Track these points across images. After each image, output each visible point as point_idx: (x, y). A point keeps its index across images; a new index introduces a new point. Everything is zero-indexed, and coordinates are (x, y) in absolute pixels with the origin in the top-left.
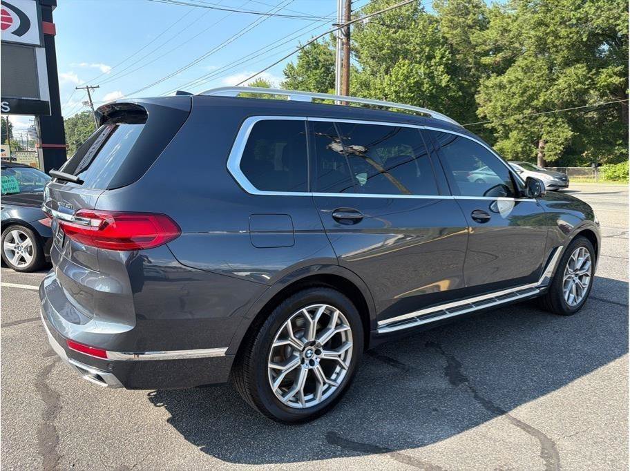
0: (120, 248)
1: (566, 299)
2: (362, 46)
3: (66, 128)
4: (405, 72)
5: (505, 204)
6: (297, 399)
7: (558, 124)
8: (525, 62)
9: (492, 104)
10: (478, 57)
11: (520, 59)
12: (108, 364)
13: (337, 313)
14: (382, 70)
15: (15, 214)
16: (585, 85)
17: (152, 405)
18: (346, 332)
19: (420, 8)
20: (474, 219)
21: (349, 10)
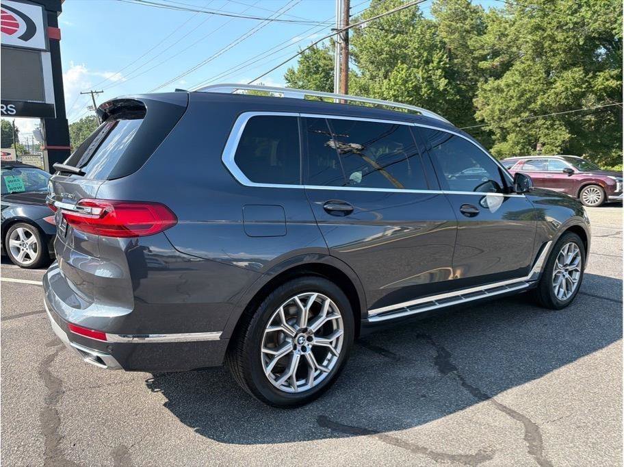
0: (120, 235)
1: (556, 293)
2: (361, 51)
3: (70, 132)
4: (404, 76)
5: (494, 199)
6: (289, 383)
7: (555, 127)
8: (523, 66)
9: (490, 107)
10: (476, 62)
11: (518, 63)
12: (108, 346)
13: (328, 301)
14: (381, 74)
15: (21, 212)
16: (582, 88)
17: (150, 391)
18: (337, 319)
19: (418, 13)
20: (463, 213)
21: (348, 16)
